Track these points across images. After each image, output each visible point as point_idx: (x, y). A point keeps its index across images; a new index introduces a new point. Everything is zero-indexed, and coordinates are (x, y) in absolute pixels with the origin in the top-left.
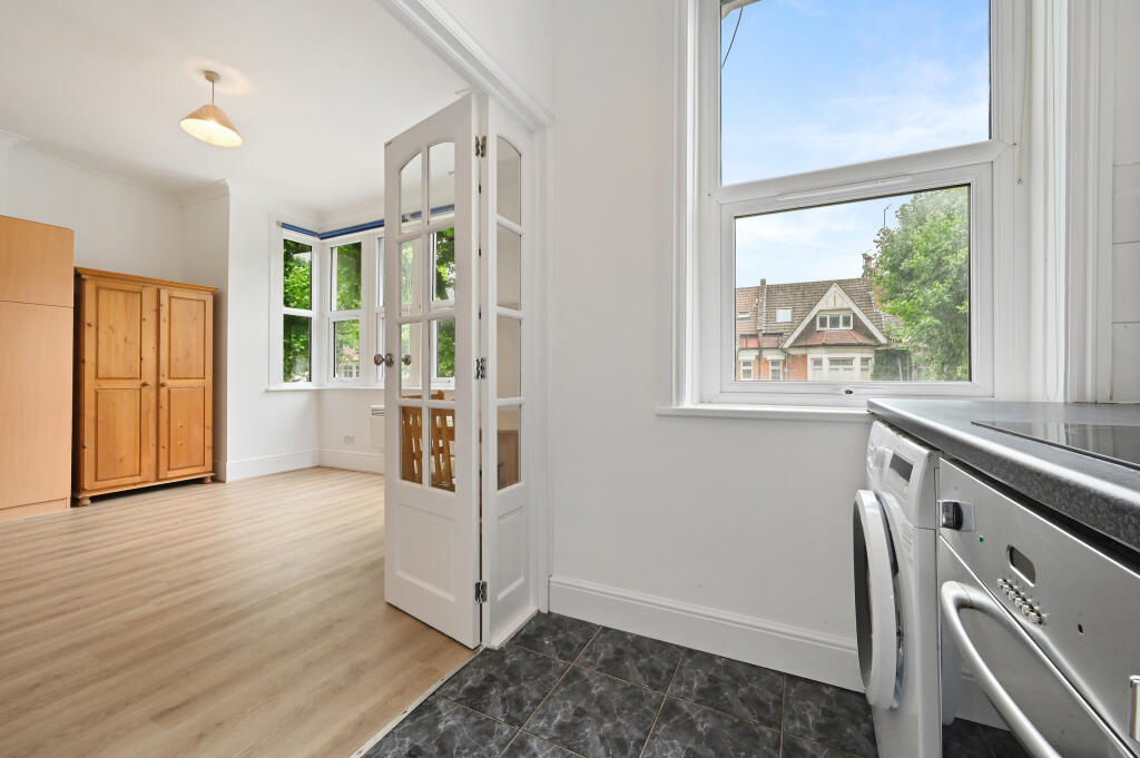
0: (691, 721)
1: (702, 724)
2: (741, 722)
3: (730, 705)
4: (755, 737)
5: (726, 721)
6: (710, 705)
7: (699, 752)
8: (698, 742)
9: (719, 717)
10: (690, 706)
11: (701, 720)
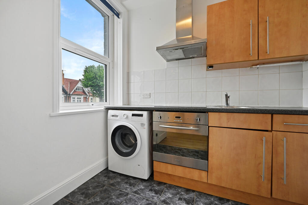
0: (95, 202)
1: (97, 199)
2: (101, 191)
3: (94, 192)
4: (106, 190)
5: (99, 194)
6: (92, 196)
7: (106, 202)
8: (103, 202)
9: (97, 195)
10: (89, 201)
11: (96, 200)
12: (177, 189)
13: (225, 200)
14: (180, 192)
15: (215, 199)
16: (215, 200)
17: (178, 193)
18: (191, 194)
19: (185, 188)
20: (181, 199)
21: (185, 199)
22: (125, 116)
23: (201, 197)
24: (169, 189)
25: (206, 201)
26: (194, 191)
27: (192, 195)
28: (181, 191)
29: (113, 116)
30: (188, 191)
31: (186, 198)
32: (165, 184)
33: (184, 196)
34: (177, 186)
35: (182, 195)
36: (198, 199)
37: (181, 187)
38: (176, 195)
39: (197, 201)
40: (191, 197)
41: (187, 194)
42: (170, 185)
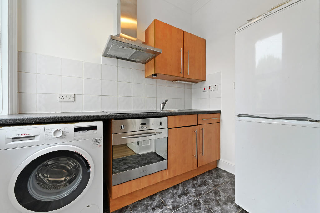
12: (142, 203)
13: (177, 186)
14: (148, 204)
15: (172, 189)
16: (173, 191)
17: (147, 206)
18: (156, 199)
19: (147, 198)
20: (154, 208)
21: (157, 206)
22: (58, 133)
23: (164, 195)
24: (136, 209)
25: (169, 195)
26: (156, 195)
27: (158, 198)
28: (147, 202)
29: (15, 140)
30: (152, 197)
31: (157, 204)
32: (127, 207)
33: (153, 204)
34: (140, 201)
35: (151, 205)
36: (164, 199)
37: (144, 199)
38: (147, 208)
39: (165, 200)
40: (159, 201)
41: (154, 201)
42: (132, 204)
